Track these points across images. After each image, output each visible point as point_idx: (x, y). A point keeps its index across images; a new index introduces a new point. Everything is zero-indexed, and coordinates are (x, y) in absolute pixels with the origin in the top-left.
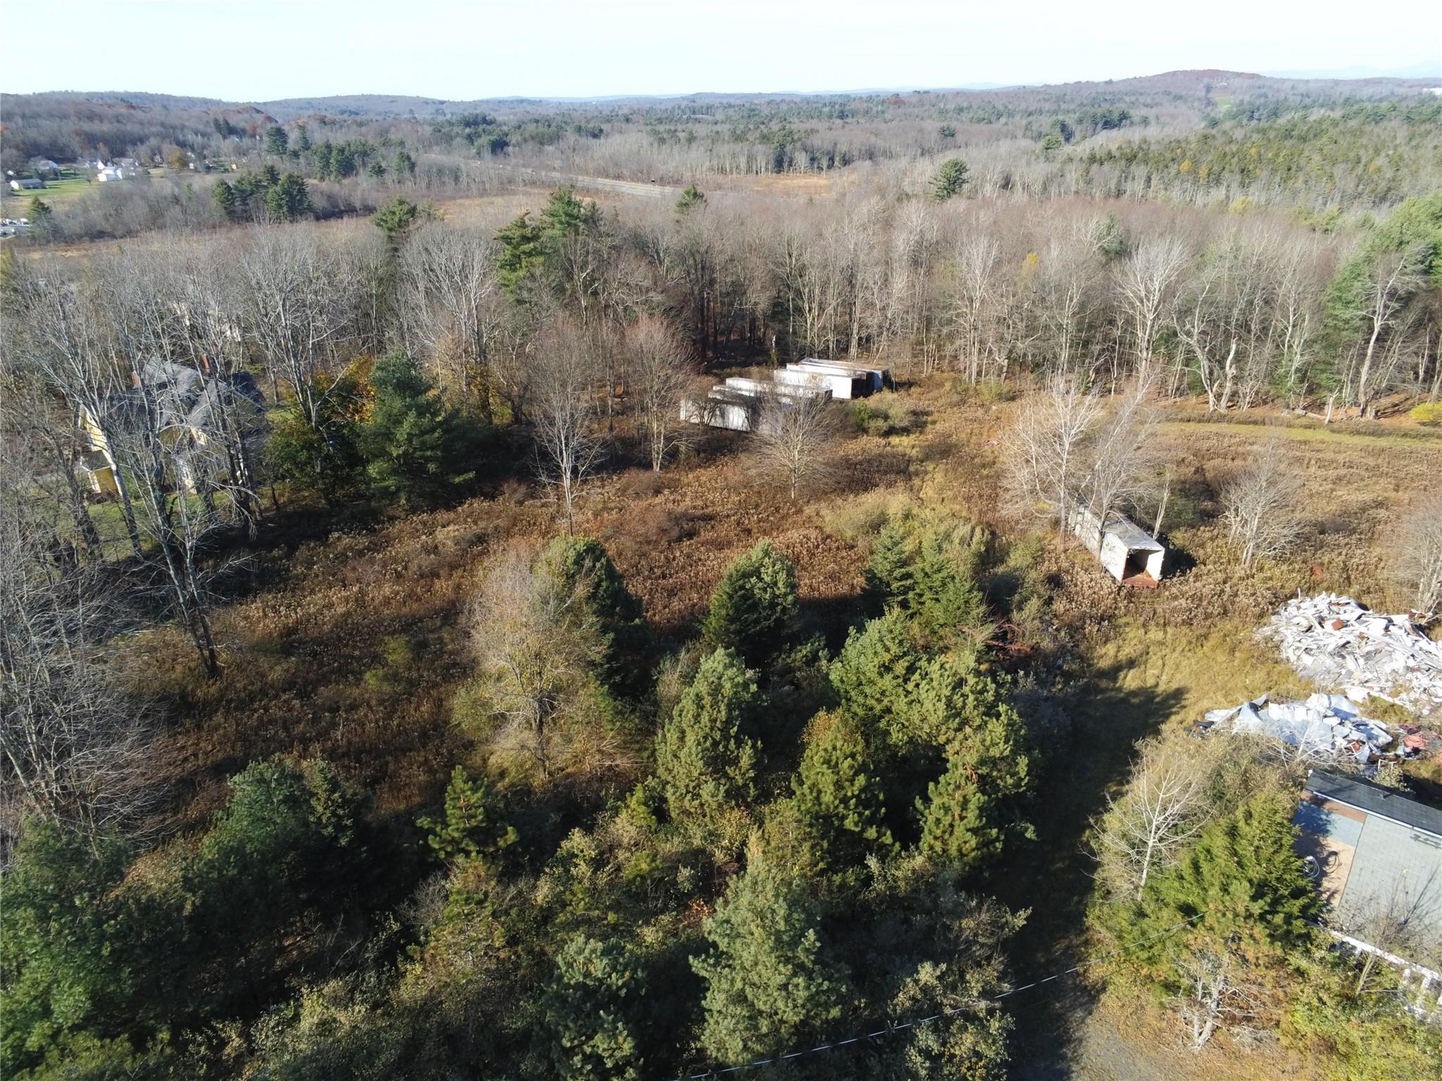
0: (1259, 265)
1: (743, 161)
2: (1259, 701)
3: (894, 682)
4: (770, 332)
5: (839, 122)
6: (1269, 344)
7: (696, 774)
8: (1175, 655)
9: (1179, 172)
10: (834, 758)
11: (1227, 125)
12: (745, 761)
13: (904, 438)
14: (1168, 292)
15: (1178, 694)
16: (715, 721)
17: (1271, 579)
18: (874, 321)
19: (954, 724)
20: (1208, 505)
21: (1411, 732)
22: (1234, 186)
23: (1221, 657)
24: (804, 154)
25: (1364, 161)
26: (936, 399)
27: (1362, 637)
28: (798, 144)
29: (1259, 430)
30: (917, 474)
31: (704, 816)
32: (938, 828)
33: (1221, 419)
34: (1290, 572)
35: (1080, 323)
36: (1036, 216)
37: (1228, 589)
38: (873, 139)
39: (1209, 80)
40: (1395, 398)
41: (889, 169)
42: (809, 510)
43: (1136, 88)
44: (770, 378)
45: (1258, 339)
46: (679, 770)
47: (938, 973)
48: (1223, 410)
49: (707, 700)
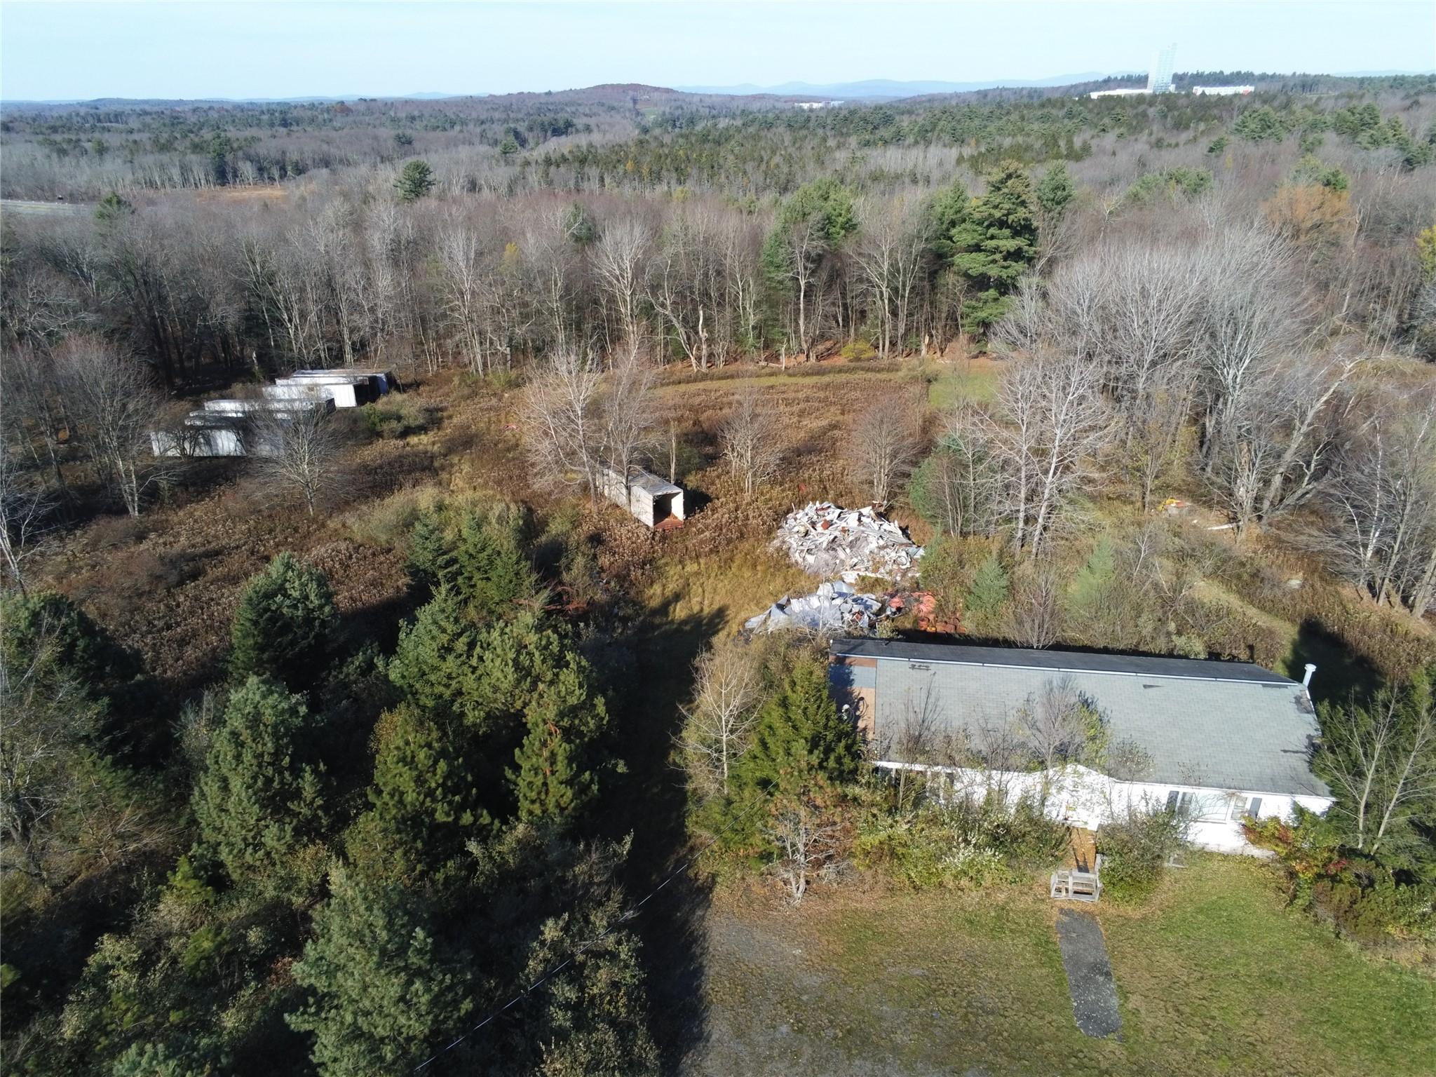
0: (706, 241)
1: (175, 173)
2: (783, 601)
3: (459, 662)
4: (247, 351)
5: (283, 130)
6: (728, 309)
7: (253, 822)
8: (711, 580)
9: (625, 172)
10: (408, 753)
11: (657, 131)
12: (308, 791)
13: (423, 437)
14: (639, 270)
15: (721, 614)
16: (262, 755)
17: (771, 500)
18: (364, 322)
19: (526, 685)
20: (709, 450)
21: (892, 596)
22: (673, 182)
23: (747, 574)
24: (248, 163)
25: (765, 159)
26: (447, 395)
27: (844, 531)
28: (240, 154)
29: (737, 382)
30: (443, 468)
31: (274, 865)
32: (532, 790)
33: (704, 377)
34: (783, 491)
35: (569, 303)
36: (507, 210)
37: (740, 515)
38: (325, 147)
39: (634, 93)
40: (828, 344)
41: (351, 176)
42: (333, 524)
43: (574, 99)
44: (258, 396)
45: (719, 304)
46: (232, 824)
47: (561, 923)
48: (704, 370)
49: (246, 735)
